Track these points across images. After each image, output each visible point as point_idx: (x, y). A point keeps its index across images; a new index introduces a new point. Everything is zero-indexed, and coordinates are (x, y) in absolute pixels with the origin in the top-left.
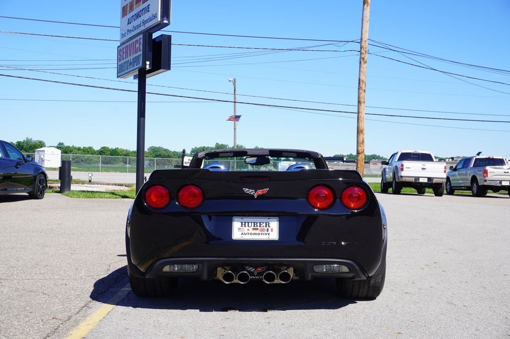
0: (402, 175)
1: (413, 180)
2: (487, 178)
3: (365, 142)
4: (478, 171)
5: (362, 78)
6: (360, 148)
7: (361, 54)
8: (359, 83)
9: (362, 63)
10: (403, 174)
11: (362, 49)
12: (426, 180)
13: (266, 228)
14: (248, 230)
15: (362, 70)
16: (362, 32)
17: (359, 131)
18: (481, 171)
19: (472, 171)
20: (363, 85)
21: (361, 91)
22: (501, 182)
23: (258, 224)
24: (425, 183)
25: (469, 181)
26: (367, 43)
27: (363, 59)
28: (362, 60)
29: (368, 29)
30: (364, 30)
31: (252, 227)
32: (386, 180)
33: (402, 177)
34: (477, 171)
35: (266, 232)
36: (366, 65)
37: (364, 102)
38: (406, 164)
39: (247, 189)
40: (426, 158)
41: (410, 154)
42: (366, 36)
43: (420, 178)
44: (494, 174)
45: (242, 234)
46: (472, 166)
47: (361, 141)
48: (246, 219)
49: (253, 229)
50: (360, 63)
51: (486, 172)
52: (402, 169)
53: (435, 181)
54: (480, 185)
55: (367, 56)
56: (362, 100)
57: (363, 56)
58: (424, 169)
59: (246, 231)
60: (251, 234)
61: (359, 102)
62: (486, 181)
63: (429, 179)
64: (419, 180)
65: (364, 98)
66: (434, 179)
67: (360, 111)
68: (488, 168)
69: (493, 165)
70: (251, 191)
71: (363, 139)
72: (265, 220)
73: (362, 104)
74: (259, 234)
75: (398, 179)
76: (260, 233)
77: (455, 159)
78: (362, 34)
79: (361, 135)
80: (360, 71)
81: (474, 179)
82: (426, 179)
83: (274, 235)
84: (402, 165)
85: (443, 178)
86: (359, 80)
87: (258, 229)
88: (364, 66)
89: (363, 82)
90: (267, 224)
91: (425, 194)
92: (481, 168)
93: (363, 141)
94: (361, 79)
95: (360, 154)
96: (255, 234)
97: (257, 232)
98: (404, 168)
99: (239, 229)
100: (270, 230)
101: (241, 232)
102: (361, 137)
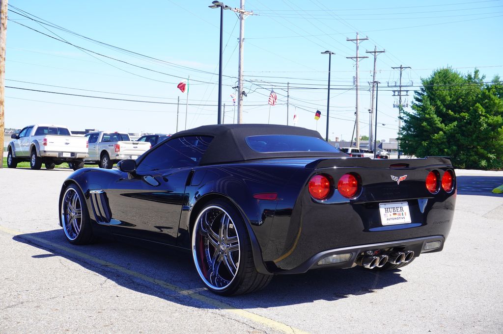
0: (46, 150)
1: (56, 155)
2: (119, 153)
3: (5, 114)
4: (109, 146)
5: (2, 45)
6: (0, 121)
9: (2, 29)
10: (47, 148)
11: (2, 14)
12: (68, 155)
13: (401, 212)
14: (390, 215)
15: (1, 36)
18: (113, 146)
19: (101, 146)
20: (3, 53)
21: (1, 59)
22: (131, 157)
23: (396, 209)
24: (69, 158)
25: (99, 155)
26: (7, 8)
27: (3, 24)
31: (393, 213)
32: (15, 155)
33: (45, 152)
34: (108, 145)
35: (402, 216)
36: (6, 31)
37: (4, 72)
38: (50, 138)
39: (394, 177)
40: (64, 132)
41: (46, 128)
43: (64, 153)
44: (126, 149)
45: (388, 220)
46: (100, 141)
48: (388, 205)
51: (118, 147)
52: (45, 144)
53: (78, 156)
54: (111, 159)
56: (2, 69)
57: (3, 21)
58: (67, 144)
59: (389, 217)
60: (393, 219)
62: (118, 155)
63: (73, 154)
64: (62, 155)
65: (4, 67)
66: (78, 154)
68: (120, 143)
70: (396, 177)
71: (3, 111)
72: (399, 205)
73: (2, 74)
74: (398, 219)
75: (40, 154)
76: (399, 217)
79: (1, 107)
81: (104, 153)
82: (70, 154)
83: (407, 219)
84: (45, 140)
85: (85, 153)
87: (396, 214)
88: (4, 32)
89: (3, 49)
90: (402, 209)
91: (54, 169)
92: (113, 143)
93: (3, 113)
95: (0, 126)
96: (395, 219)
97: (396, 216)
98: (48, 142)
99: (385, 215)
100: (404, 214)
101: (386, 218)
102: (1, 109)
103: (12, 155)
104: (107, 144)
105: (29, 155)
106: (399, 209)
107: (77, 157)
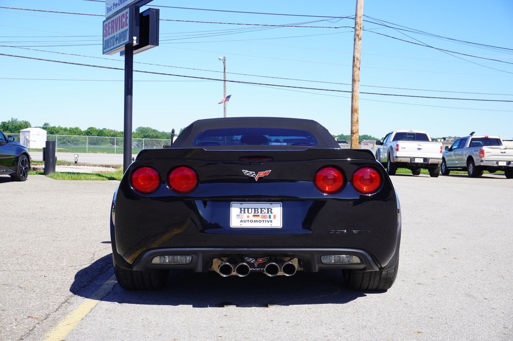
0: (398, 155)
1: (408, 160)
2: (483, 159)
3: (359, 122)
4: (475, 151)
5: (357, 55)
6: (354, 128)
7: (356, 30)
8: (354, 61)
9: (357, 39)
11: (357, 25)
12: (421, 161)
13: (268, 215)
14: (248, 217)
15: (356, 47)
16: (356, 7)
17: (354, 111)
18: (477, 151)
19: (468, 151)
20: (357, 63)
21: (356, 69)
22: (497, 163)
23: (259, 210)
24: (421, 164)
25: (465, 162)
26: (362, 19)
27: (358, 35)
28: (356, 37)
29: (363, 5)
30: (358, 5)
31: (253, 214)
33: (397, 157)
34: (473, 151)
35: (268, 219)
36: (361, 41)
37: (359, 81)
38: (402, 144)
39: (247, 171)
40: (422, 137)
42: (361, 12)
43: (416, 159)
44: (491, 154)
46: (468, 146)
47: (355, 120)
48: (246, 205)
49: (254, 216)
50: (355, 40)
51: (482, 152)
52: (397, 150)
53: (430, 161)
54: (476, 165)
55: (361, 33)
56: (356, 78)
57: (357, 33)
58: (419, 149)
59: (245, 218)
60: (252, 221)
61: (354, 80)
62: (482, 161)
63: (425, 159)
64: (414, 160)
65: (358, 76)
66: (430, 160)
67: (354, 89)
68: (485, 148)
69: (490, 145)
70: (251, 172)
71: (358, 118)
72: (266, 205)
73: (357, 83)
74: (260, 221)
75: (393, 160)
76: (262, 220)
77: (447, 140)
78: (356, 10)
79: (356, 114)
80: (354, 48)
81: (470, 159)
82: (422, 159)
84: (397, 145)
85: (439, 159)
86: (354, 57)
87: (259, 216)
88: (358, 43)
89: (357, 59)
90: (270, 211)
91: (420, 175)
92: (478, 149)
93: (357, 121)
94: (355, 57)
95: (354, 134)
97: (256, 219)
98: (400, 148)
99: (238, 216)
100: (272, 217)
101: (240, 220)
102: (355, 117)
104: (473, 149)
105: (386, 161)
106: (266, 211)
107: (430, 163)
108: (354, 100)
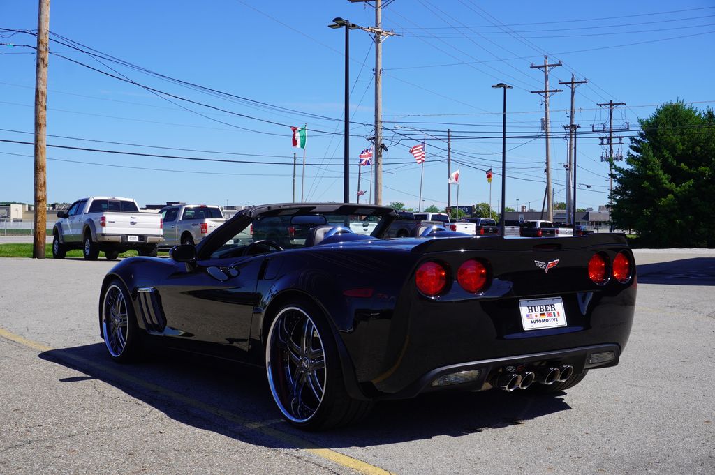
0: (104, 232)
1: (119, 239)
2: (206, 235)
3: (47, 184)
4: (193, 225)
5: (42, 88)
6: (40, 193)
7: (39, 52)
8: (37, 96)
9: (42, 65)
10: (106, 230)
11: (41, 45)
12: (136, 239)
13: (552, 312)
14: (536, 316)
15: (41, 76)
16: (39, 18)
17: (38, 168)
18: (198, 225)
19: (182, 225)
20: (43, 100)
21: (40, 108)
23: (544, 308)
24: (136, 243)
25: (179, 238)
26: (48, 36)
27: (43, 59)
28: (40, 63)
29: (48, 16)
30: (43, 16)
31: (539, 312)
32: (63, 240)
33: (103, 235)
34: (191, 225)
35: (553, 317)
36: (47, 69)
37: (45, 125)
38: (109, 216)
39: (539, 262)
40: (129, 207)
41: (105, 202)
42: (46, 27)
43: (129, 237)
45: (532, 322)
46: (181, 219)
47: (41, 182)
48: (532, 302)
49: (541, 314)
50: (38, 66)
51: (205, 226)
52: (103, 224)
53: (149, 240)
54: (195, 242)
55: (47, 57)
56: (42, 121)
57: (42, 56)
58: (133, 223)
59: (534, 319)
60: (540, 321)
61: (38, 125)
63: (141, 237)
64: (127, 239)
65: (45, 119)
66: (148, 238)
67: (40, 138)
68: (208, 221)
70: (542, 263)
71: (45, 179)
72: (549, 301)
73: (43, 128)
74: (547, 321)
75: (96, 238)
76: (548, 318)
78: (39, 22)
79: (42, 173)
80: (37, 78)
81: (186, 236)
82: (137, 237)
83: (562, 321)
84: (103, 218)
85: (158, 236)
86: (37, 91)
87: (544, 314)
88: (45, 71)
89: (43, 94)
90: (553, 308)
92: (198, 221)
93: (45, 183)
94: (40, 90)
95: (40, 201)
96: (543, 321)
97: (545, 318)
98: (107, 223)
99: (528, 316)
100: (556, 314)
101: (530, 320)
102: (41, 177)
103: (58, 240)
104: (190, 223)
105: (81, 240)
106: (550, 307)
108: (39, 153)
